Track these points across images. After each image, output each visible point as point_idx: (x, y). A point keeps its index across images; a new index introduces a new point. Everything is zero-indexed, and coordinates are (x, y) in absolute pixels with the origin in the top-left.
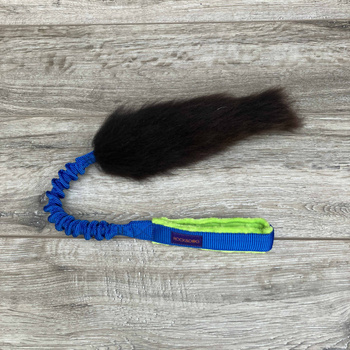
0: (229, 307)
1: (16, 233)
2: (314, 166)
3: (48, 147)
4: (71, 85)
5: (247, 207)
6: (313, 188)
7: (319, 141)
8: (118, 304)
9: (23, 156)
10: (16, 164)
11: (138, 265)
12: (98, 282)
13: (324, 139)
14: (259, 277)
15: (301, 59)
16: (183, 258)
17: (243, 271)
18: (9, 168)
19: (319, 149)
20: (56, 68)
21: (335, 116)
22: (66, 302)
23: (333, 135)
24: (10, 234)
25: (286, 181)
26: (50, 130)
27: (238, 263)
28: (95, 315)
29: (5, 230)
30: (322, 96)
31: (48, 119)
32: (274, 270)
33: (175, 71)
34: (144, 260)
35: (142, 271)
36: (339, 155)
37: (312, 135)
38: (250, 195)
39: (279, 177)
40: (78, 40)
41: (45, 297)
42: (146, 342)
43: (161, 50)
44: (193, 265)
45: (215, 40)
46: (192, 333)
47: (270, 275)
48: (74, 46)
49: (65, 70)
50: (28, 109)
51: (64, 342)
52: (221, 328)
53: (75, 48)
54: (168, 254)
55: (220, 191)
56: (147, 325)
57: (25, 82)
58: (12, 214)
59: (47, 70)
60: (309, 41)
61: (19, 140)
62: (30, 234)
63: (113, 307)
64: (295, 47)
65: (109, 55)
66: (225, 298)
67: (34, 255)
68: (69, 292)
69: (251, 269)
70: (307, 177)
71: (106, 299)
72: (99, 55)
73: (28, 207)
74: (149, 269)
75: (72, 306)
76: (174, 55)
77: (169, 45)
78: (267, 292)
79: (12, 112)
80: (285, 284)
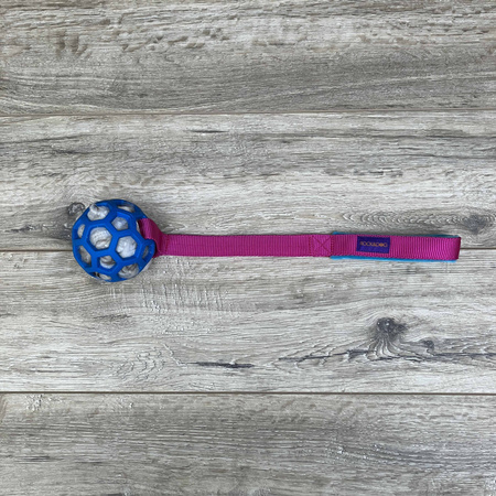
0: (262, 315)
1: (48, 247)
2: (356, 172)
3: (70, 152)
4: (88, 75)
5: (284, 218)
6: (352, 196)
7: (364, 143)
8: (156, 315)
9: (44, 163)
10: (38, 172)
11: (174, 277)
12: (136, 294)
13: (370, 140)
14: (292, 287)
15: (354, 38)
16: (219, 270)
17: (277, 281)
18: (30, 177)
19: (363, 153)
20: (69, 51)
21: (386, 112)
22: (106, 313)
23: (380, 136)
24: (42, 248)
25: (326, 189)
26: (70, 132)
27: (272, 274)
28: (135, 325)
29: (35, 245)
30: (374, 87)
31: (67, 119)
32: (307, 280)
33: (208, 55)
34: (180, 273)
35: (178, 282)
36: (385, 159)
37: (357, 136)
38: (288, 205)
39: (318, 185)
40: (90, 12)
41: (84, 309)
42: (184, 348)
43: (191, 26)
44: (229, 276)
45: (255, 12)
46: (228, 339)
47: (303, 285)
48: (88, 21)
49: (80, 54)
50: (43, 106)
51: (107, 350)
52: (254, 334)
53: (89, 24)
54: (204, 266)
55: (257, 200)
56: (184, 332)
57: (34, 70)
58: (41, 228)
59: (59, 54)
60: (367, 13)
61: (37, 144)
62: (62, 248)
63: (151, 318)
64: (350, 22)
65: (130, 33)
66: (258, 306)
67: (69, 269)
68: (108, 304)
69: (285, 279)
70: (348, 184)
71: (145, 310)
72: (118, 33)
73: (57, 219)
74: (186, 281)
75: (112, 317)
76: (207, 32)
77: (200, 18)
78: (298, 301)
79: (25, 109)
80: (317, 293)
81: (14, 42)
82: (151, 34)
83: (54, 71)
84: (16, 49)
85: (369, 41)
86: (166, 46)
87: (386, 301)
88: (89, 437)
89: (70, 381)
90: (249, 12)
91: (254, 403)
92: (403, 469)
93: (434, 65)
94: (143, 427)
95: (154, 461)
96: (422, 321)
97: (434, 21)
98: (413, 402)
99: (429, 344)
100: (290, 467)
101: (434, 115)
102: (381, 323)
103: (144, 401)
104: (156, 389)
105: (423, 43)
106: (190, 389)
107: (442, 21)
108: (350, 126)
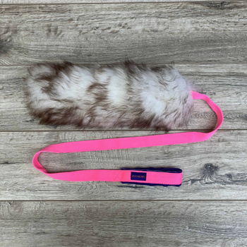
81: (26, 30)
82: (93, 26)
83: (45, 43)
84: (27, 33)
85: (198, 30)
86: (100, 32)
87: (208, 155)
88: (64, 222)
89: (55, 195)
90: (141, 15)
91: (145, 205)
92: (218, 237)
93: (230, 41)
94: (91, 218)
95: (96, 234)
96: (226, 165)
97: (230, 20)
98: (222, 204)
99: (229, 176)
100: (163, 236)
101: (230, 65)
102: (206, 166)
103: (91, 205)
104: (97, 199)
105: (224, 30)
106: (114, 198)
107: (233, 20)
108: (190, 70)
